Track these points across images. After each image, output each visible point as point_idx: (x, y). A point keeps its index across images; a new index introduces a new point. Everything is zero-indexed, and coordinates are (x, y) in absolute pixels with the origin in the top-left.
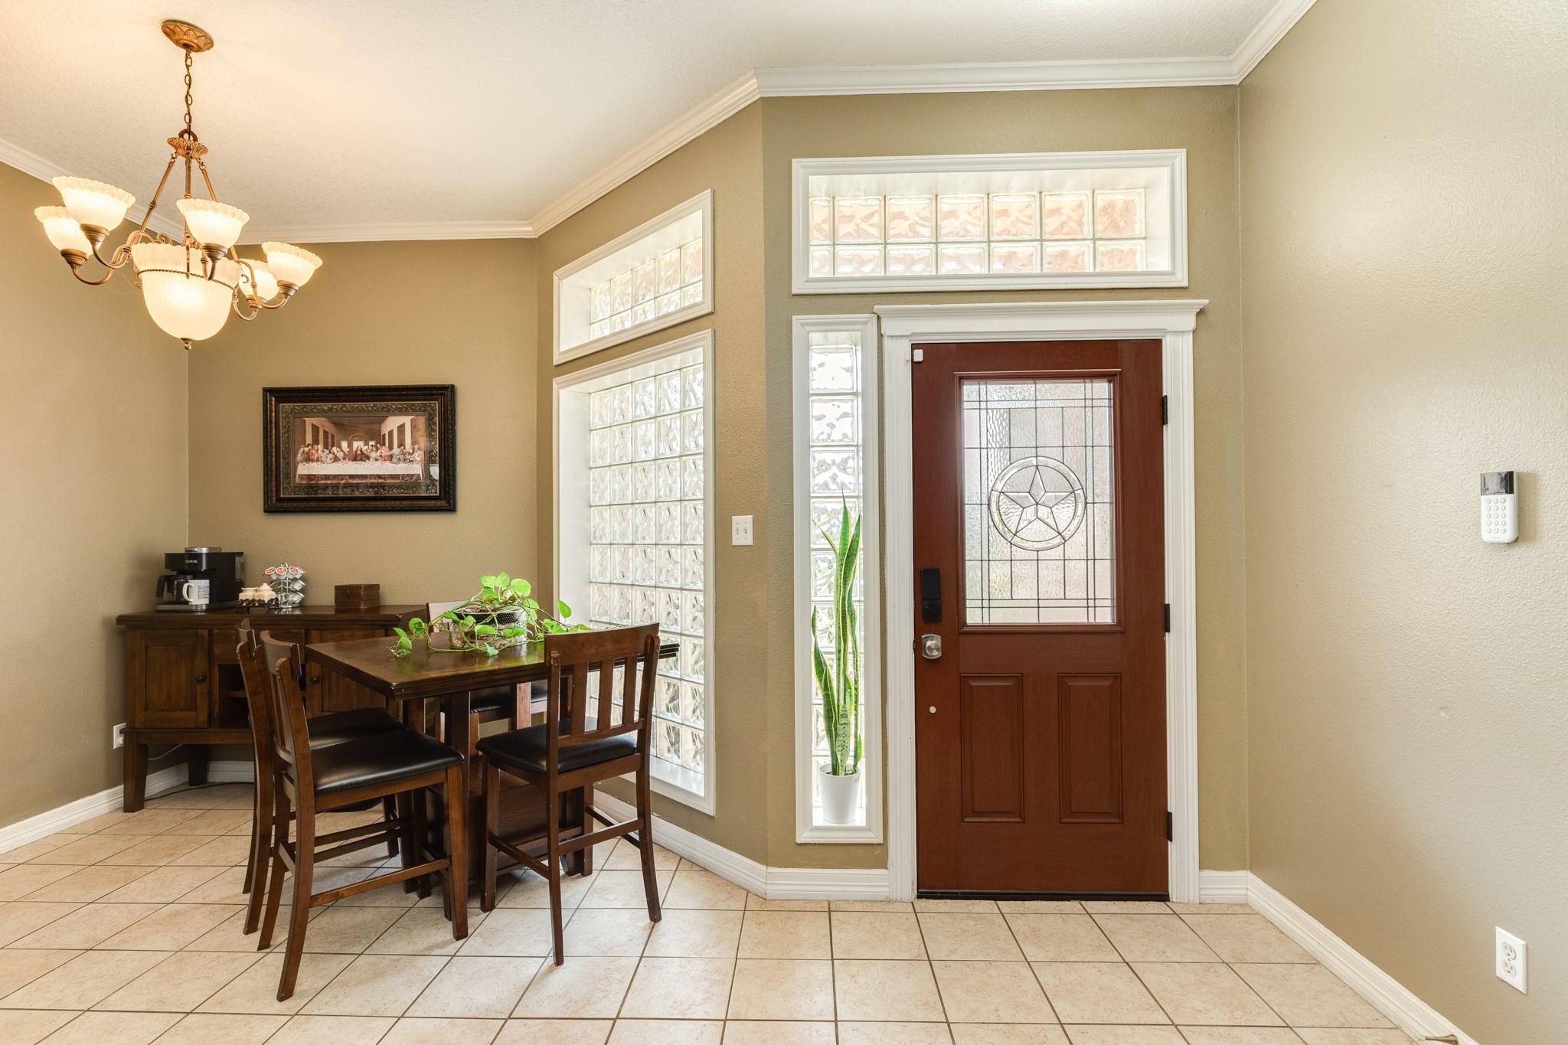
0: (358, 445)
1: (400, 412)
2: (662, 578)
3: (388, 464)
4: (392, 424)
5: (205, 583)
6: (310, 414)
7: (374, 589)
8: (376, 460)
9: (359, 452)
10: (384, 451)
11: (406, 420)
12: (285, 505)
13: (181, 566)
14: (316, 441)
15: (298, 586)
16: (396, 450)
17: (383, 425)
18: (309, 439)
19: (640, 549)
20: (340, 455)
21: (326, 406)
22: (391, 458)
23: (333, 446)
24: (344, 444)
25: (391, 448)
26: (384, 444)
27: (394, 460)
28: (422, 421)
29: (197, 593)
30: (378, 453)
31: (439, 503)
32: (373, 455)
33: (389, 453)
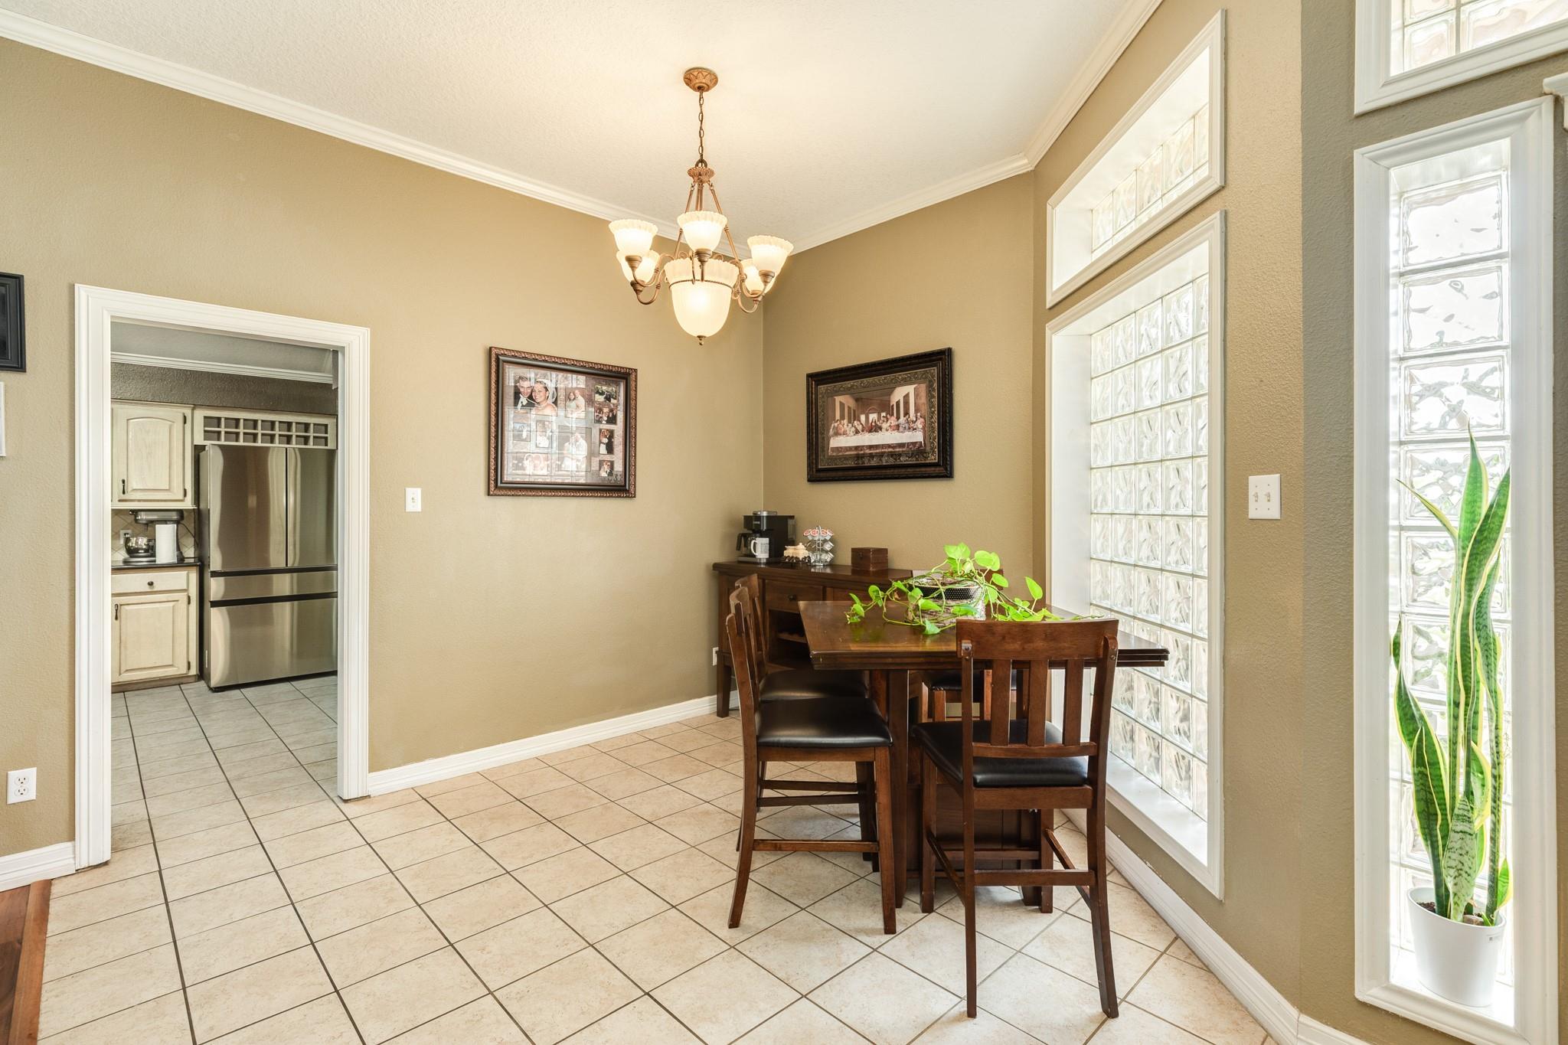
0: (873, 417)
1: (906, 382)
2: (1172, 558)
3: (896, 433)
4: (898, 394)
5: (766, 540)
6: (838, 393)
7: (883, 552)
8: (887, 430)
9: (873, 424)
10: (893, 421)
11: (910, 389)
12: (822, 475)
13: (751, 526)
14: (842, 417)
15: (828, 546)
16: (902, 419)
17: (892, 397)
18: (838, 417)
19: (1145, 521)
20: (860, 428)
21: (849, 384)
22: (898, 427)
23: (854, 420)
24: (863, 418)
25: (898, 418)
26: (893, 415)
27: (901, 429)
28: (923, 387)
29: (761, 548)
30: (888, 424)
31: (938, 470)
32: (885, 426)
33: (897, 423)
